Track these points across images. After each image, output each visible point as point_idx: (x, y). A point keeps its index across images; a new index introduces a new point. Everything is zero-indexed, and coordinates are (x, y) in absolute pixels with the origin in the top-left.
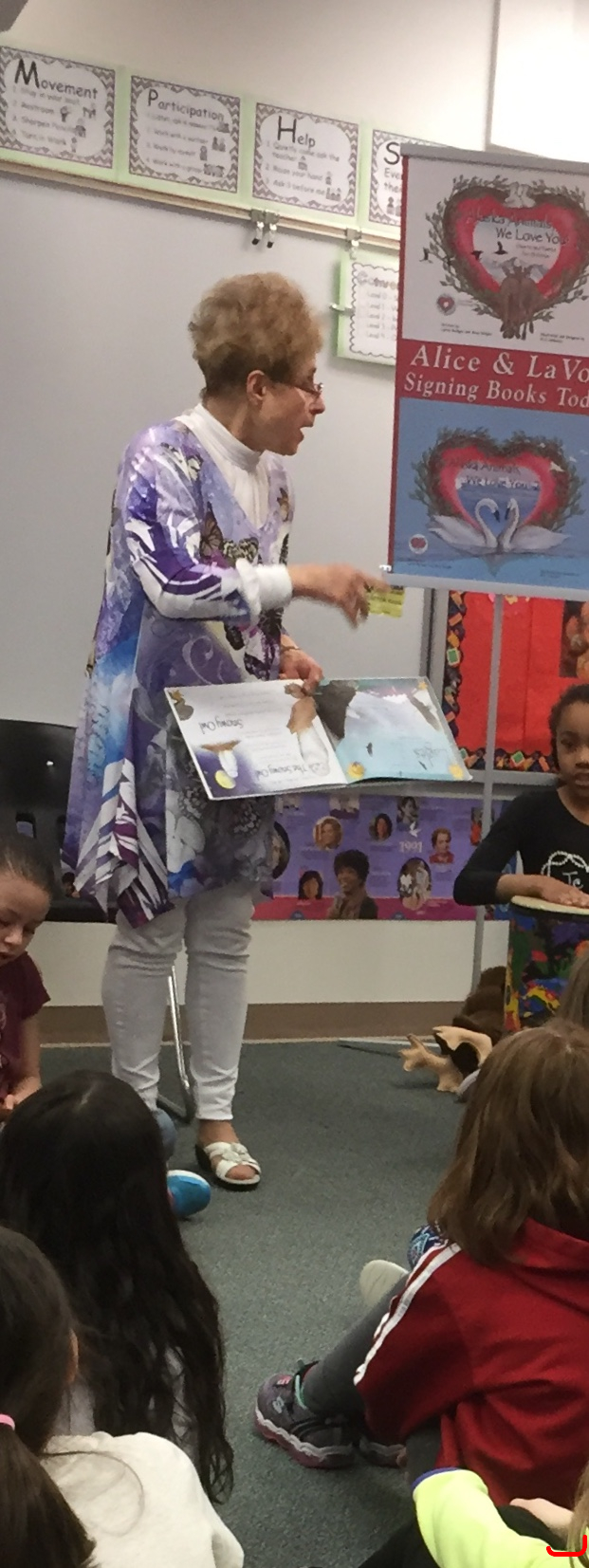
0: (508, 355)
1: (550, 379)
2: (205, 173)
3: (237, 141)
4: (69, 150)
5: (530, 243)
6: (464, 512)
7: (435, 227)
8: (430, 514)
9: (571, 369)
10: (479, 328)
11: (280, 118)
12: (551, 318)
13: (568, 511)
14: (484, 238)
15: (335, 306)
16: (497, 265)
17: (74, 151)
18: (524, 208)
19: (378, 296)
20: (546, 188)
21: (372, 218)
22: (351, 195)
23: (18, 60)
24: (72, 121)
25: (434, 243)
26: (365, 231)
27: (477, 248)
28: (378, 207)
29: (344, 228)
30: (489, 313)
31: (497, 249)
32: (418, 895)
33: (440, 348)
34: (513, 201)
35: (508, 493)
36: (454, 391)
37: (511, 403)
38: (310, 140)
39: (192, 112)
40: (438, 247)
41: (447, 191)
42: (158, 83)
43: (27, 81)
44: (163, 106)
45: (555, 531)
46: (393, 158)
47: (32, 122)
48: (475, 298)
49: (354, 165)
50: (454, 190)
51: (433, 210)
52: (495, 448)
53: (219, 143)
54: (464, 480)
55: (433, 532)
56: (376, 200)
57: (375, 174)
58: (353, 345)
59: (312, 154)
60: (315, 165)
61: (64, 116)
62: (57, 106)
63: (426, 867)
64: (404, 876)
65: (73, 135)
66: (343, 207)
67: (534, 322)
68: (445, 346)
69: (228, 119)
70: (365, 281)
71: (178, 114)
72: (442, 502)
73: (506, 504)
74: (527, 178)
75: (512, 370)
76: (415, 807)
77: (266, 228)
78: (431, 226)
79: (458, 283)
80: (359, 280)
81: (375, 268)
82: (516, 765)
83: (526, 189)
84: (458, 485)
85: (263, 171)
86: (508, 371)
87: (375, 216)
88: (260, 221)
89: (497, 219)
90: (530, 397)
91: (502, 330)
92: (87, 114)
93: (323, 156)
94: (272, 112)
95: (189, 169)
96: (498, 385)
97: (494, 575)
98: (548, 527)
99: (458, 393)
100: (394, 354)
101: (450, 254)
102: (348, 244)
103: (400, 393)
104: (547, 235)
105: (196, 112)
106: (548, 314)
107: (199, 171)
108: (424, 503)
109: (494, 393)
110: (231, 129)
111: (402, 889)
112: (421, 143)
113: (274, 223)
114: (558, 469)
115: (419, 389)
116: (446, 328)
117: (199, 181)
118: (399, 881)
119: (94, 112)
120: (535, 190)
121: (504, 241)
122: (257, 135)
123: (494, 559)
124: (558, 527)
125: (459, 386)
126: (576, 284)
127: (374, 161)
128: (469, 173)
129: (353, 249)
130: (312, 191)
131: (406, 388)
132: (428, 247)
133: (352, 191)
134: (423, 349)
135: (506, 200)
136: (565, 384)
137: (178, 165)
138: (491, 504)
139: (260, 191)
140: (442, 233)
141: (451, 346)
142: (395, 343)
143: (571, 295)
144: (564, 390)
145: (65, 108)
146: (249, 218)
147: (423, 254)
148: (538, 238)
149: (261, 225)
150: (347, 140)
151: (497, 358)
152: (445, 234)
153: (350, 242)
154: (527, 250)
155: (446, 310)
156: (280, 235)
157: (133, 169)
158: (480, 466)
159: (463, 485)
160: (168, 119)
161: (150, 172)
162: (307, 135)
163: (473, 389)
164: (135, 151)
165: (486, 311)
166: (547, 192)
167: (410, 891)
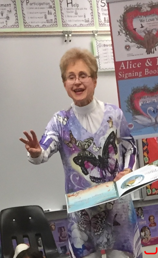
0: (149, 60)
2: (47, 23)
3: (55, 10)
4: (5, 25)
5: (151, 22)
6: (143, 113)
7: (120, 24)
8: (133, 116)
10: (139, 53)
14: (136, 24)
16: (142, 31)
17: (7, 24)
18: (147, 11)
19: (106, 50)
21: (100, 25)
22: (93, 19)
24: (5, 15)
25: (121, 29)
26: (98, 30)
27: (134, 28)
28: (101, 21)
29: (92, 30)
30: (142, 47)
31: (141, 26)
32: (147, 238)
33: (128, 62)
34: (144, 10)
35: (156, 104)
36: (134, 74)
37: (153, 75)
40: (122, 30)
41: (122, 11)
44: (31, 4)
46: (103, 5)
48: (136, 44)
49: (92, 10)
50: (124, 10)
51: (119, 18)
52: (150, 90)
53: (50, 12)
54: (142, 103)
55: (135, 122)
56: (100, 19)
57: (99, 11)
58: (100, 67)
59: (79, 9)
60: (80, 13)
61: (2, 14)
63: (148, 229)
64: (142, 233)
65: (6, 20)
66: (91, 24)
67: (156, 47)
68: (129, 61)
69: (51, 4)
70: (101, 46)
71: (36, 6)
72: (136, 111)
73: (156, 107)
74: (147, 1)
75: (151, 64)
76: (142, 210)
77: (68, 36)
79: (130, 40)
80: (99, 46)
81: (103, 41)
83: (147, 5)
84: (140, 105)
85: (65, 18)
86: (150, 64)
88: (66, 34)
89: (139, 17)
91: (146, 52)
92: (9, 12)
93: (82, 9)
95: (42, 23)
96: (148, 70)
97: (156, 131)
99: (136, 75)
100: (114, 67)
101: (126, 31)
102: (94, 35)
103: (118, 79)
104: (156, 18)
105: (41, 4)
107: (45, 22)
108: (130, 113)
109: (147, 73)
110: (52, 7)
111: (142, 237)
113: (70, 34)
115: (123, 77)
116: (129, 55)
117: (45, 26)
119: (11, 11)
120: (150, 4)
121: (143, 23)
122: (61, 7)
123: (155, 126)
125: (136, 73)
127: (98, 7)
128: (128, 4)
129: (95, 36)
130: (80, 21)
131: (119, 77)
132: (119, 31)
134: (123, 63)
135: (142, 10)
137: (39, 22)
138: (151, 108)
139: (65, 25)
140: (123, 25)
141: (131, 61)
142: (114, 63)
145: (2, 12)
146: (62, 34)
147: (118, 34)
148: (153, 20)
149: (66, 35)
150: (88, 2)
151: (146, 61)
152: (124, 25)
153: (94, 34)
154: (150, 25)
155: (128, 50)
156: (73, 37)
157: (25, 26)
158: (146, 97)
159: (142, 104)
160: (33, 8)
161: (30, 26)
162: (76, 4)
163: (140, 73)
164: (25, 20)
165: (140, 47)
166: (154, 4)
167: (144, 237)
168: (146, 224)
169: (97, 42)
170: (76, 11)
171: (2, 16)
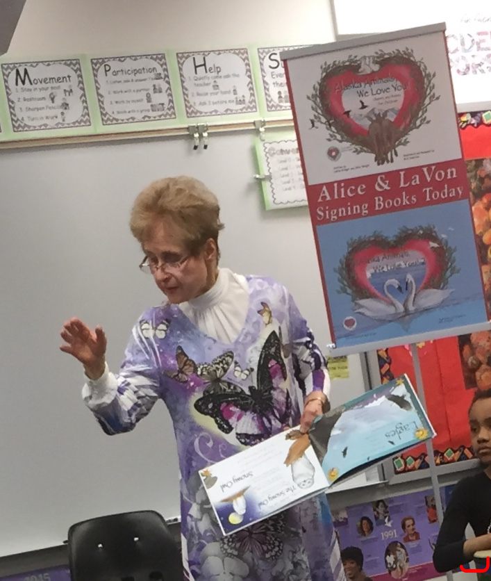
0: (383, 176)
1: (417, 185)
2: (153, 111)
3: (168, 83)
4: (61, 121)
5: (382, 95)
6: (377, 292)
7: (315, 103)
8: (353, 301)
9: (429, 174)
10: (360, 163)
11: (194, 59)
12: (408, 142)
13: (448, 273)
14: (350, 101)
15: (258, 176)
16: (363, 116)
17: (64, 120)
18: (373, 73)
19: (285, 161)
20: (385, 54)
21: (269, 109)
22: (252, 97)
23: (15, 71)
24: (58, 101)
25: (316, 114)
26: (266, 119)
27: (346, 110)
28: (272, 100)
29: (252, 121)
30: (365, 151)
31: (361, 106)
33: (336, 185)
34: (364, 70)
35: (405, 271)
36: (352, 211)
37: (393, 209)
38: (217, 68)
39: (136, 72)
40: (320, 116)
41: (317, 76)
42: (109, 59)
43: (23, 82)
44: (115, 73)
45: (442, 289)
46: (275, 64)
47: (33, 110)
48: (353, 144)
49: (250, 77)
50: (322, 74)
51: (311, 92)
52: (388, 243)
53: (157, 87)
54: (373, 271)
55: (360, 313)
56: (269, 96)
57: (265, 79)
58: (275, 199)
59: (221, 77)
60: (224, 84)
61: (53, 100)
62: (46, 94)
63: (402, 546)
64: (388, 556)
65: (61, 110)
66: (249, 107)
67: (397, 149)
68: (339, 182)
69: (160, 70)
70: (274, 153)
71: (126, 77)
72: (360, 290)
73: (405, 279)
74: (371, 51)
75: (388, 186)
77: (201, 136)
78: (313, 104)
79: (339, 137)
80: (270, 153)
81: (279, 143)
82: (449, 459)
83: (371, 59)
84: (369, 275)
85: (190, 98)
86: (386, 187)
87: (270, 108)
88: (196, 133)
89: (356, 85)
90: (406, 202)
91: (376, 160)
92: (67, 93)
93: (228, 76)
94: (188, 56)
95: (142, 111)
96: (382, 199)
97: (407, 331)
98: (438, 287)
99: (355, 212)
100: (306, 198)
101: (329, 118)
102: (257, 132)
103: (316, 223)
104: (393, 86)
105: (138, 71)
106: (405, 140)
107: (148, 111)
108: (348, 294)
109: (380, 205)
110: (163, 76)
111: (389, 566)
112: (291, 49)
113: (205, 131)
114: (436, 245)
115: (327, 217)
116: (337, 170)
117: (149, 117)
118: (386, 561)
119: (71, 91)
120: (378, 57)
121: (364, 99)
122: (181, 75)
123: (404, 320)
124: (444, 286)
125: (354, 207)
126: (420, 113)
127: (262, 70)
128: (330, 59)
129: (261, 134)
130: (226, 102)
131: (318, 219)
132: (313, 118)
133: (252, 95)
134: (324, 188)
135: (360, 70)
136: (428, 185)
137: (133, 111)
138: (394, 282)
139: (191, 112)
140: (320, 106)
141: (342, 181)
142: (304, 190)
143: (418, 123)
144: (428, 189)
145: (52, 94)
146: (187, 133)
147: (311, 125)
148: (387, 90)
149: (197, 135)
150: (241, 60)
151: (377, 181)
152: (322, 106)
153: (258, 130)
154: (381, 101)
155: (334, 158)
156: (210, 139)
157: (105, 122)
158: (381, 258)
159: (372, 274)
160: (120, 82)
161: (116, 121)
162: (214, 65)
163: (365, 207)
164: (104, 109)
165: (362, 151)
166: (386, 56)
167: (394, 566)
168: (396, 536)
169: (266, 145)
170: (215, 82)
171: (53, 102)
